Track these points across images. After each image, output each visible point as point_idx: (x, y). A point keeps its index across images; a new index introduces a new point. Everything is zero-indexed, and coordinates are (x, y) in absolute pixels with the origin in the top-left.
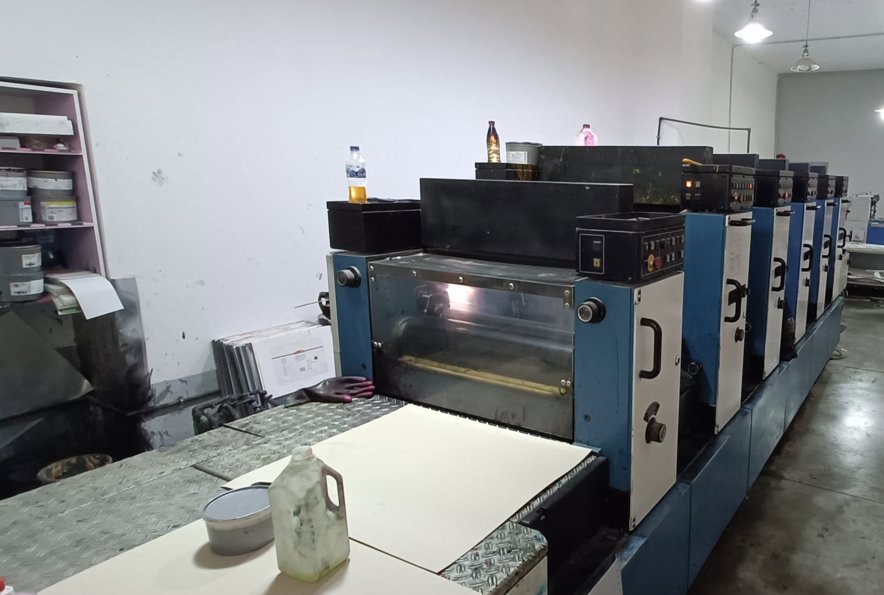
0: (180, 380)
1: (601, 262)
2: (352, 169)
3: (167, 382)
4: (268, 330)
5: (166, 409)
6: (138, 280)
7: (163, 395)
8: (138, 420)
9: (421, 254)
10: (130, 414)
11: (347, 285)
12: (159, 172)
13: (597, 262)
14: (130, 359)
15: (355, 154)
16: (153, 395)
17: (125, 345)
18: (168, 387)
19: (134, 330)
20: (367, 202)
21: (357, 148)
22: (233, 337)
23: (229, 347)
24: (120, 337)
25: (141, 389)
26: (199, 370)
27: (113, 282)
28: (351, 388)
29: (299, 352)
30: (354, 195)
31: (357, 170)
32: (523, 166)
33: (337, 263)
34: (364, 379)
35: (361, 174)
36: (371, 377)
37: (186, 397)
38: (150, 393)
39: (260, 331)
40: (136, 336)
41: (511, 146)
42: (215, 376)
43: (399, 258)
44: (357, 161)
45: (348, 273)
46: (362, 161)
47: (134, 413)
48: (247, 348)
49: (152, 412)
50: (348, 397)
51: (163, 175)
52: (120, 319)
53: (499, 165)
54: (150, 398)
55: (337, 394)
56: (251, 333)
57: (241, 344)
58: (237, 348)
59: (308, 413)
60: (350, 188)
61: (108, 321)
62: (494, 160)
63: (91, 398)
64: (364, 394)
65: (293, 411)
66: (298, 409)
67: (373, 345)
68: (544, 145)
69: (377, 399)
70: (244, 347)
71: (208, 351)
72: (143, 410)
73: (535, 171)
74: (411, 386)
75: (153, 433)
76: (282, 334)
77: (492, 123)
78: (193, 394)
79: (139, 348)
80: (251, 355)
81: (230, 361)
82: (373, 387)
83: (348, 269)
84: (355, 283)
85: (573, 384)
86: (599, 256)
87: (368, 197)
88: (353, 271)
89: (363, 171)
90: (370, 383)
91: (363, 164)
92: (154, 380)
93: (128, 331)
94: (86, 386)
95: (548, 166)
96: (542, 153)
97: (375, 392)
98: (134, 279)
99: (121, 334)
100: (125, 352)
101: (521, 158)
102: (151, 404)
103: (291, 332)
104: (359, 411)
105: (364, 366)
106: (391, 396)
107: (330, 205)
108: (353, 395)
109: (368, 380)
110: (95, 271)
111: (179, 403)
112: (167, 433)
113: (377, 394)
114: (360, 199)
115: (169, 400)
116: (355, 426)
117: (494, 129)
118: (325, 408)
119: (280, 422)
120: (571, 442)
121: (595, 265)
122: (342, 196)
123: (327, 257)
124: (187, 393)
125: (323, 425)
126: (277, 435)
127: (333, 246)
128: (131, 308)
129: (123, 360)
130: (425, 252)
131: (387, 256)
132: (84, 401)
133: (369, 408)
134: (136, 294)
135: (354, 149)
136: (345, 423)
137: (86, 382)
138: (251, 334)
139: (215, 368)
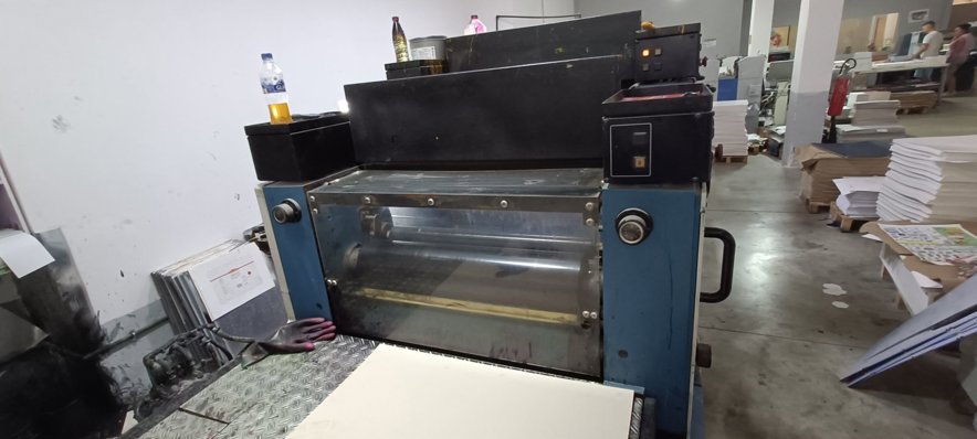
0: (130, 316)
1: (647, 161)
2: (267, 83)
3: (116, 320)
4: (200, 254)
5: (121, 344)
6: (64, 231)
7: (114, 333)
8: (97, 359)
9: (358, 172)
10: (85, 357)
11: (286, 223)
12: (60, 119)
13: (640, 161)
14: (74, 306)
15: (269, 65)
16: (105, 335)
17: (66, 294)
18: (118, 324)
19: (71, 278)
20: (292, 122)
21: (269, 56)
22: (171, 269)
23: (168, 278)
24: (59, 288)
25: (91, 333)
26: (145, 303)
27: (38, 237)
28: (311, 331)
29: (233, 271)
30: (276, 114)
31: (275, 83)
32: (434, 62)
33: (270, 199)
34: (321, 319)
35: (279, 87)
36: (329, 316)
37: (137, 329)
38: (101, 333)
39: (194, 257)
40: (75, 282)
41: (416, 42)
42: (160, 304)
43: (337, 180)
44: (273, 71)
45: (286, 208)
46: (278, 70)
47: (89, 356)
48: (186, 277)
49: (108, 350)
50: (309, 345)
51: (64, 122)
52: (54, 270)
53: (409, 64)
54: (103, 338)
55: (298, 342)
56: (185, 260)
57: (178, 273)
58: (176, 278)
59: (272, 374)
60: (270, 107)
61: (43, 275)
62: (405, 59)
63: (48, 343)
64: (326, 336)
65: (253, 372)
66: (258, 369)
67: (326, 283)
68: (449, 37)
69: (341, 340)
70: (182, 277)
71: (150, 284)
72: (98, 350)
73: (445, 64)
74: (378, 324)
75: (113, 368)
76: (215, 257)
77: (396, 19)
78: (143, 325)
79: (80, 294)
80: (189, 282)
81: (172, 293)
82: (333, 327)
83: (284, 202)
84: (295, 217)
85: (601, 317)
86: (643, 151)
87: (291, 114)
88: (290, 203)
89: (281, 84)
90: (330, 323)
91: (281, 74)
92: (103, 321)
93: (66, 280)
94: (38, 334)
95: (458, 59)
96: (451, 46)
97: (338, 332)
98: (59, 229)
99: (60, 285)
100: (68, 300)
101: (429, 53)
102: (106, 343)
103: (222, 253)
104: (327, 362)
105: (319, 306)
106: (357, 335)
107: (250, 130)
108: (313, 339)
109: (326, 320)
110: (17, 227)
111: (132, 337)
112: (127, 365)
113: (340, 334)
114: (282, 118)
115: (121, 335)
116: (331, 387)
117: (399, 25)
118: (286, 363)
119: (243, 395)
120: (600, 380)
121: (637, 165)
122: (262, 118)
123: (256, 190)
124: (137, 325)
125: (295, 390)
126: (244, 417)
127: (260, 178)
128: (62, 258)
129: (68, 308)
130: (361, 168)
131: (325, 181)
132: (41, 349)
133: (338, 356)
134: (64, 242)
135: (267, 56)
136: (318, 384)
137: (37, 329)
138: (186, 262)
139: (158, 298)
